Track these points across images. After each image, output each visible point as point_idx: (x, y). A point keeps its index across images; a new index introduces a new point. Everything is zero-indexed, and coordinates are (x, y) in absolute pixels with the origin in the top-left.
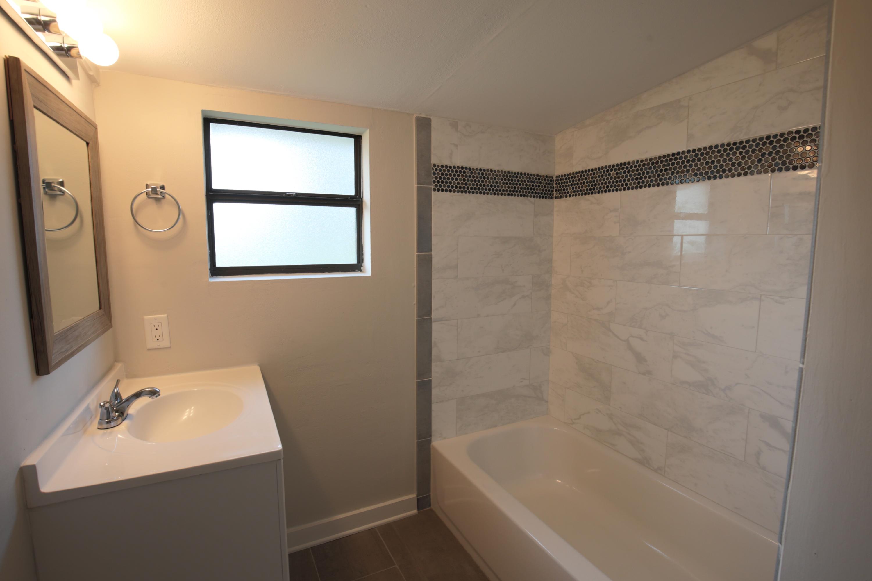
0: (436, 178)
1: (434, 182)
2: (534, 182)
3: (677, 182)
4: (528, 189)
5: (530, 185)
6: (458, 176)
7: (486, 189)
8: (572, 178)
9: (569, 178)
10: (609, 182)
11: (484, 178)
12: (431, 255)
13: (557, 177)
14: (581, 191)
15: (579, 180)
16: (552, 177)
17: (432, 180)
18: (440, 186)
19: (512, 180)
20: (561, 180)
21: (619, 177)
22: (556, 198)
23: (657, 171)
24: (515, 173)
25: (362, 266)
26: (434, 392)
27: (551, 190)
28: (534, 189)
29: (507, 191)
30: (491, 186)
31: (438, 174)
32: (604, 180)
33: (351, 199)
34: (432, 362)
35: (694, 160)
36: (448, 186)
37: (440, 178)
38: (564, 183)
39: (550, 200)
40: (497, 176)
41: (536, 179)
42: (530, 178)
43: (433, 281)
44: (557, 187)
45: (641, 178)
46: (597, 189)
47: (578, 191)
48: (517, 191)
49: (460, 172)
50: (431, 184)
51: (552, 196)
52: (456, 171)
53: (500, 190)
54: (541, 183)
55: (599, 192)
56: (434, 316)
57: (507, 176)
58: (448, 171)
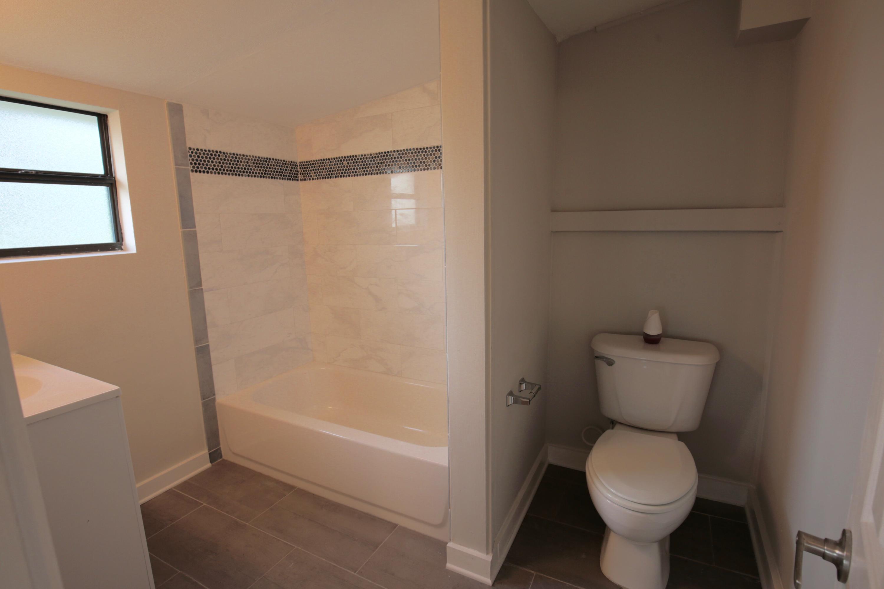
0: (193, 160)
1: (191, 164)
2: (282, 166)
3: (389, 172)
4: (277, 172)
5: (278, 169)
6: (214, 159)
7: (240, 172)
8: (313, 164)
9: (311, 164)
10: (343, 170)
11: (238, 161)
12: (196, 231)
13: (300, 163)
14: (321, 175)
15: (319, 166)
16: (296, 163)
17: (190, 162)
18: (198, 167)
19: (263, 164)
20: (304, 165)
21: (350, 166)
22: (301, 180)
23: (375, 164)
24: (264, 158)
25: (122, 245)
26: (213, 355)
27: (296, 173)
28: (282, 172)
29: (259, 173)
30: (245, 169)
31: (194, 156)
32: (339, 167)
33: (101, 178)
34: (208, 328)
35: (398, 158)
36: (205, 168)
37: (197, 160)
38: (307, 168)
39: (296, 181)
40: (249, 160)
41: (283, 164)
42: (278, 163)
43: (200, 255)
44: (301, 171)
45: (365, 168)
46: (334, 174)
47: (319, 175)
48: (268, 174)
49: (215, 155)
50: (188, 166)
51: (297, 178)
52: (212, 155)
53: (253, 173)
54: (287, 167)
55: (336, 177)
56: (204, 287)
57: (258, 160)
58: (204, 154)
